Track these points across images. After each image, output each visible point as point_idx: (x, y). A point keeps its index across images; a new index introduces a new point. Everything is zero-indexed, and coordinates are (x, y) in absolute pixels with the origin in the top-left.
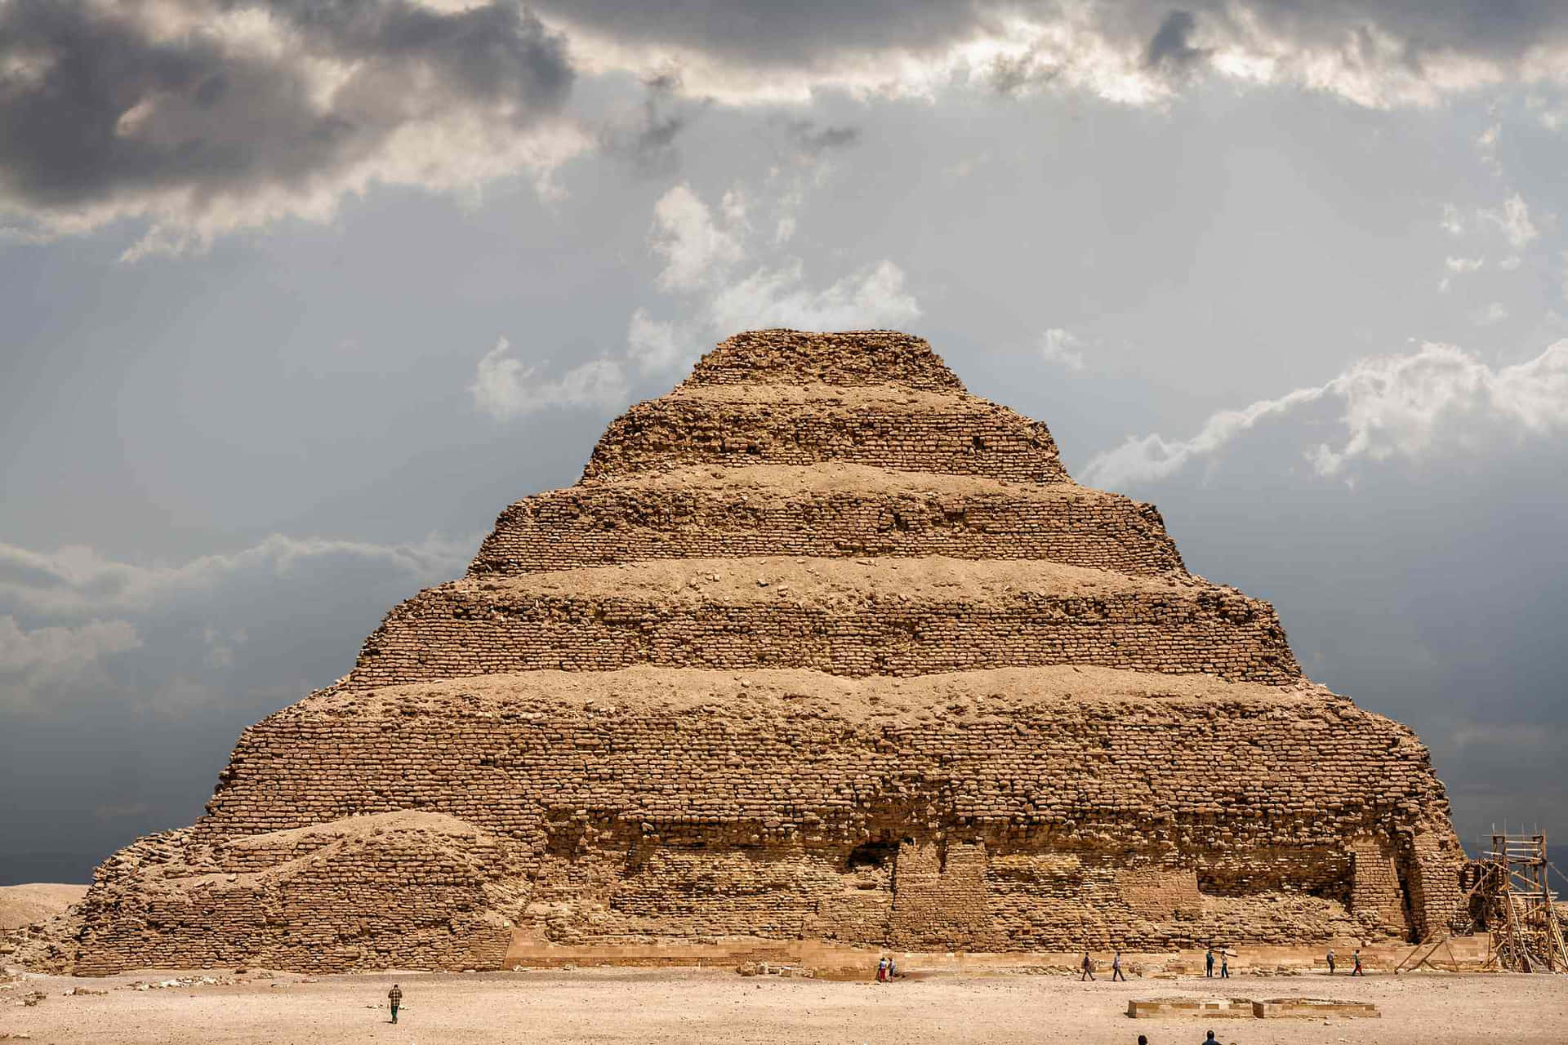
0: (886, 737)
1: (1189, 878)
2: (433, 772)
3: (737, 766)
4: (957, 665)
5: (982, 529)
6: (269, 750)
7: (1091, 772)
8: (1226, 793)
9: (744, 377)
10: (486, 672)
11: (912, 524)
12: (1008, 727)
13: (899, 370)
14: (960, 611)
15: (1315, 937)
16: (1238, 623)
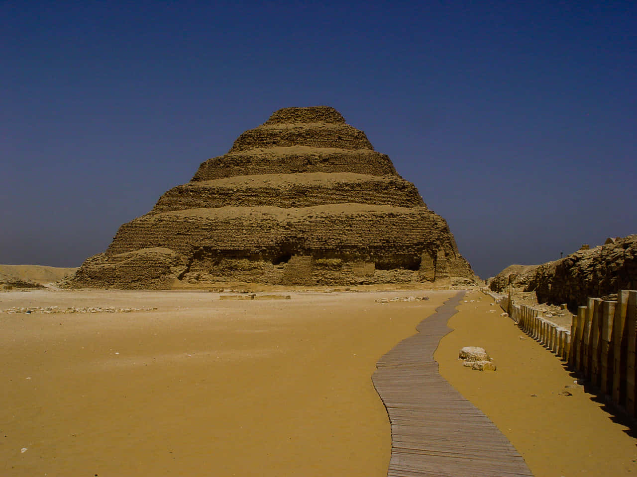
0: (288, 225)
1: (373, 265)
2: (164, 237)
3: (245, 234)
4: (316, 204)
5: (333, 164)
6: (124, 231)
7: (345, 235)
8: (384, 240)
9: (278, 122)
10: (186, 209)
11: (313, 163)
12: (323, 222)
13: (323, 117)
14: (318, 188)
16: (400, 190)
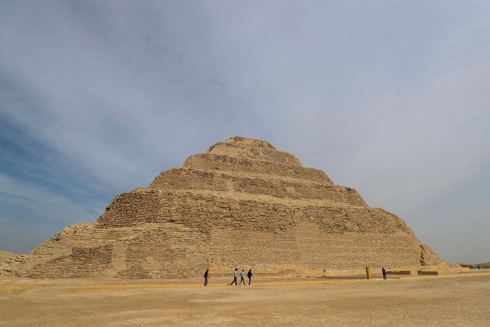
6: (125, 201)
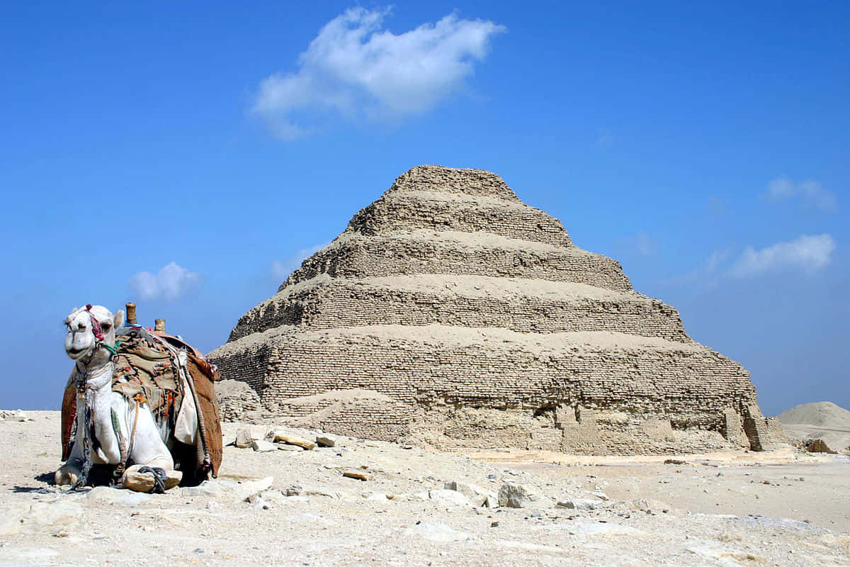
0: (551, 361)
1: (668, 424)
2: (365, 371)
4: (564, 329)
5: (555, 268)
6: (292, 358)
7: (632, 379)
8: (682, 389)
9: (430, 187)
10: (370, 324)
11: (527, 264)
12: (598, 358)
14: (562, 305)
15: (717, 448)
16: (668, 316)
